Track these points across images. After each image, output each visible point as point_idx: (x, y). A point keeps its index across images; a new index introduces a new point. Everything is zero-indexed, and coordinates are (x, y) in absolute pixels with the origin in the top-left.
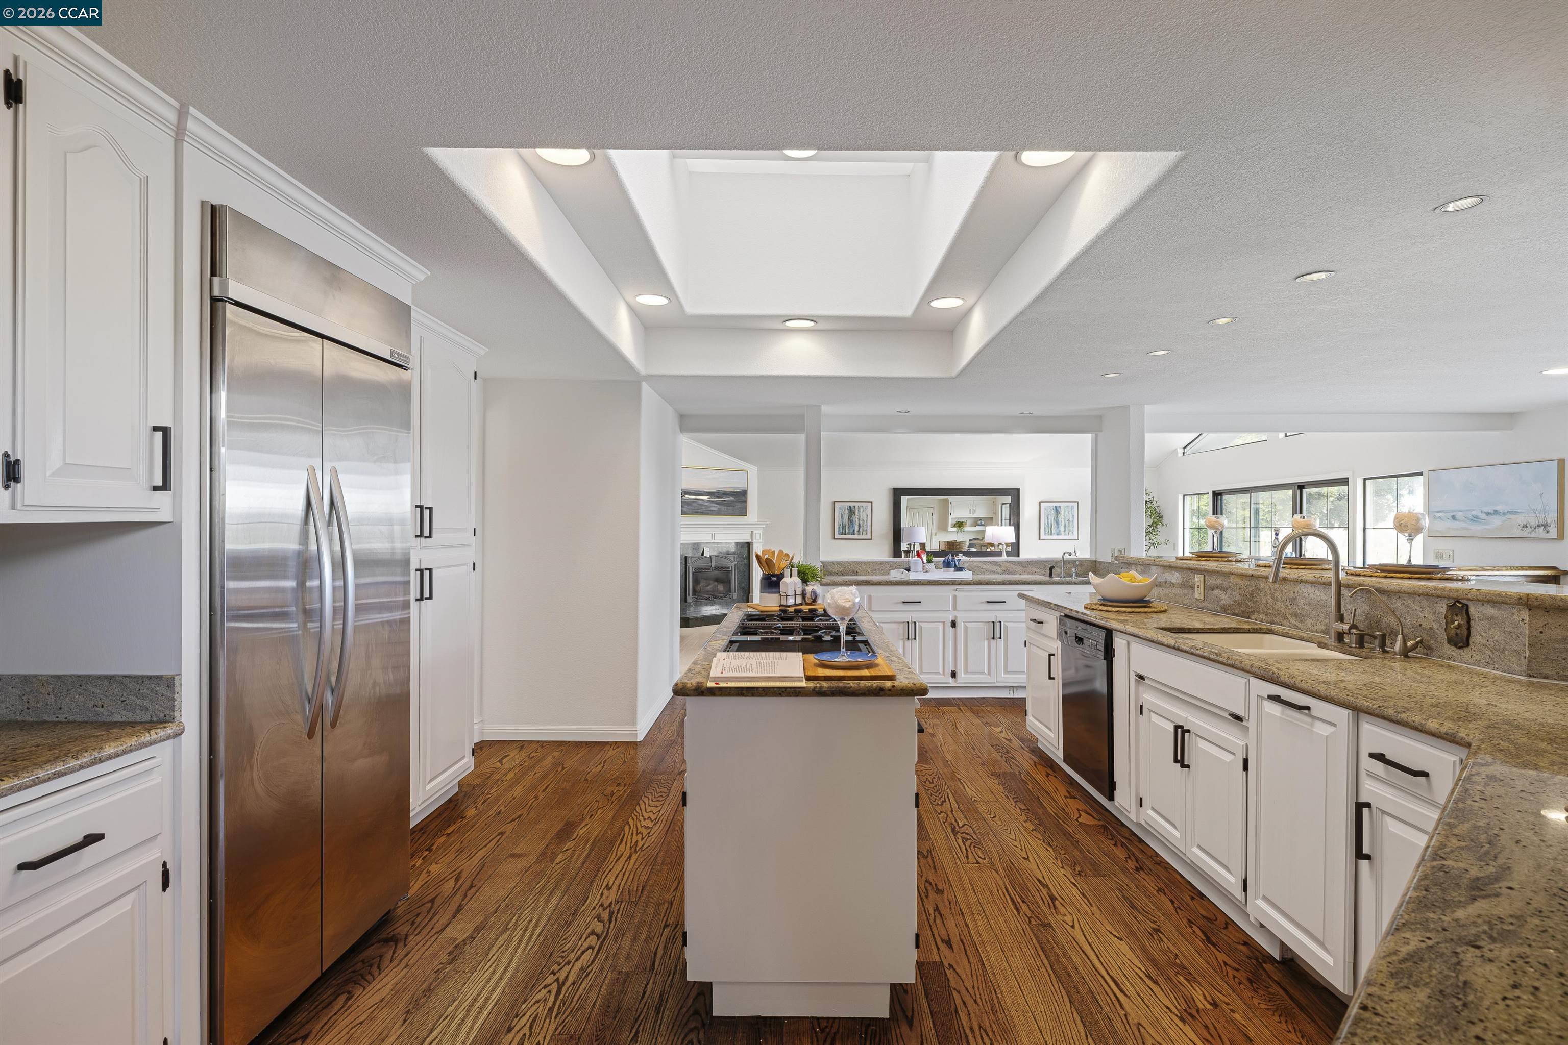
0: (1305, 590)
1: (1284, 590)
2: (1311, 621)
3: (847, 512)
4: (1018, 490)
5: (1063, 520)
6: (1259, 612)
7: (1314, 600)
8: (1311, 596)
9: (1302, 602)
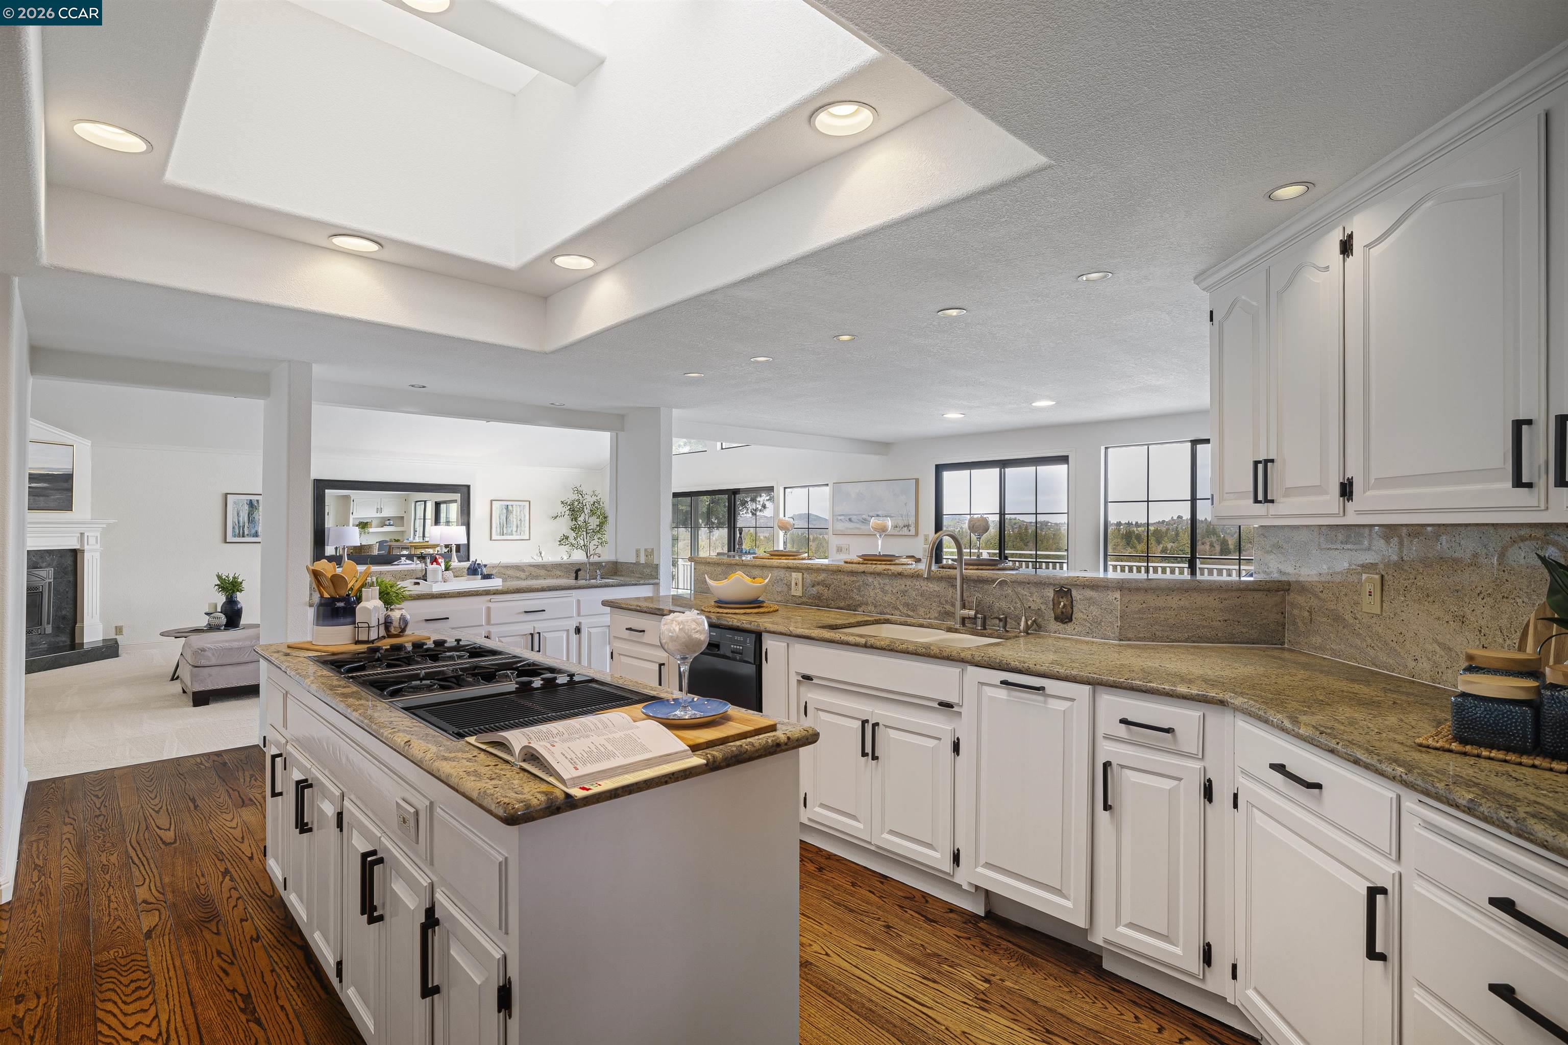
0: (918, 583)
1: (895, 584)
2: (924, 609)
3: (247, 507)
4: (468, 487)
5: (515, 520)
6: (867, 604)
7: (927, 591)
8: (923, 588)
9: (914, 593)
